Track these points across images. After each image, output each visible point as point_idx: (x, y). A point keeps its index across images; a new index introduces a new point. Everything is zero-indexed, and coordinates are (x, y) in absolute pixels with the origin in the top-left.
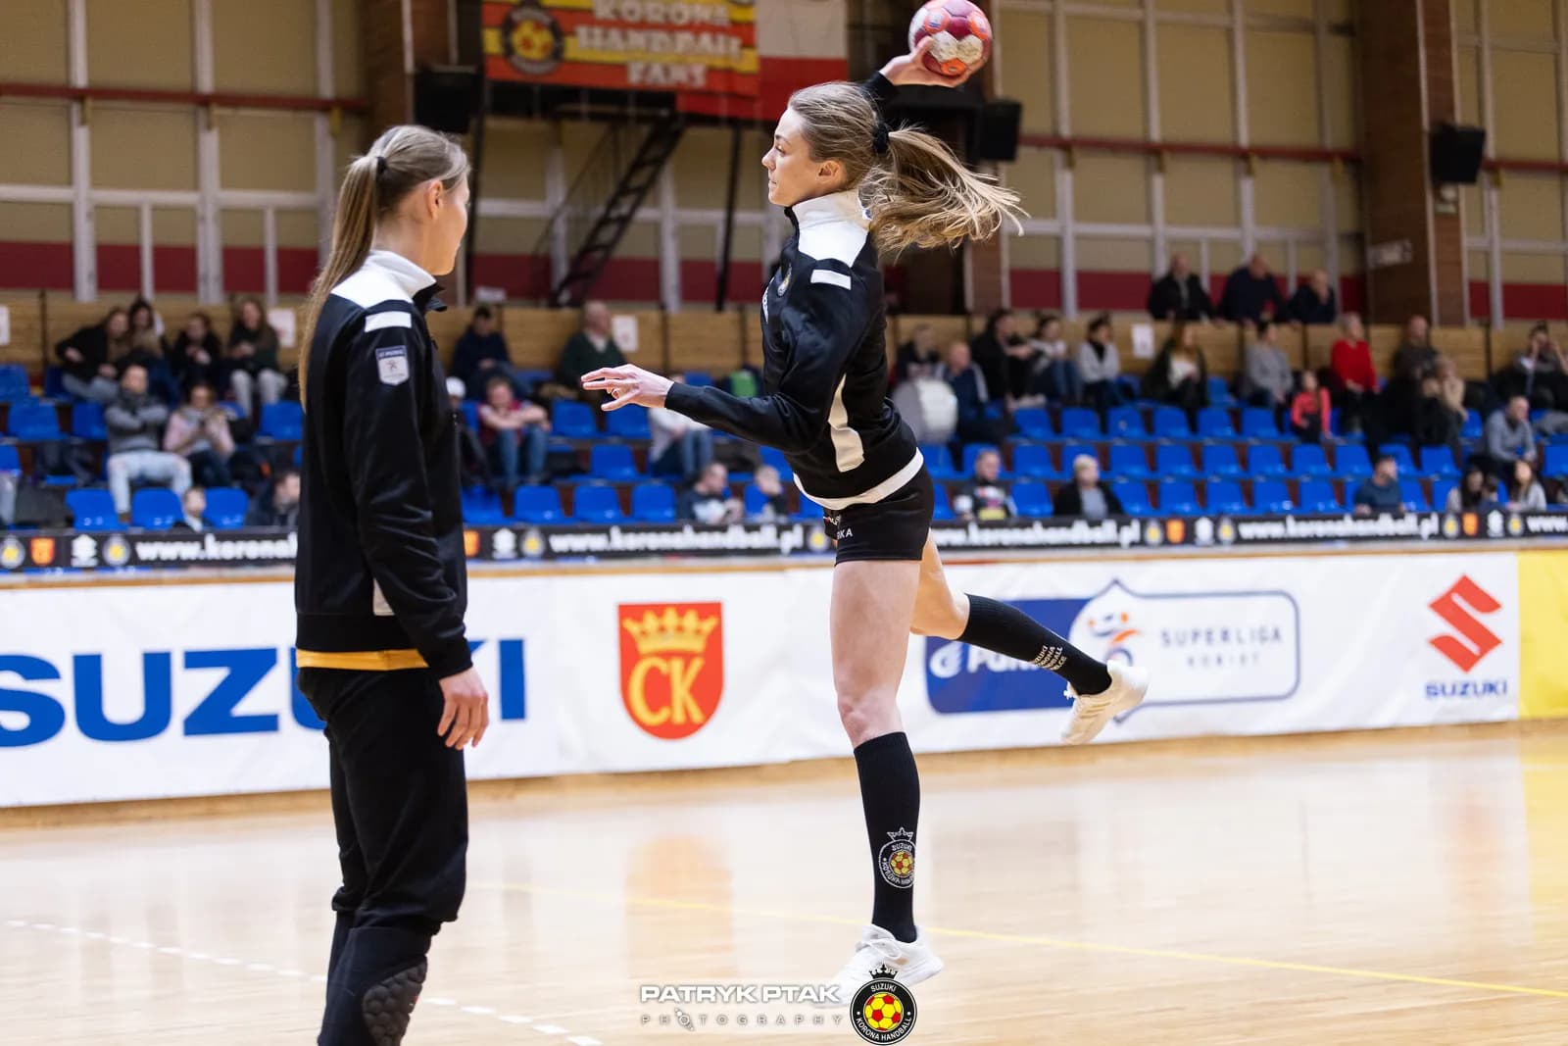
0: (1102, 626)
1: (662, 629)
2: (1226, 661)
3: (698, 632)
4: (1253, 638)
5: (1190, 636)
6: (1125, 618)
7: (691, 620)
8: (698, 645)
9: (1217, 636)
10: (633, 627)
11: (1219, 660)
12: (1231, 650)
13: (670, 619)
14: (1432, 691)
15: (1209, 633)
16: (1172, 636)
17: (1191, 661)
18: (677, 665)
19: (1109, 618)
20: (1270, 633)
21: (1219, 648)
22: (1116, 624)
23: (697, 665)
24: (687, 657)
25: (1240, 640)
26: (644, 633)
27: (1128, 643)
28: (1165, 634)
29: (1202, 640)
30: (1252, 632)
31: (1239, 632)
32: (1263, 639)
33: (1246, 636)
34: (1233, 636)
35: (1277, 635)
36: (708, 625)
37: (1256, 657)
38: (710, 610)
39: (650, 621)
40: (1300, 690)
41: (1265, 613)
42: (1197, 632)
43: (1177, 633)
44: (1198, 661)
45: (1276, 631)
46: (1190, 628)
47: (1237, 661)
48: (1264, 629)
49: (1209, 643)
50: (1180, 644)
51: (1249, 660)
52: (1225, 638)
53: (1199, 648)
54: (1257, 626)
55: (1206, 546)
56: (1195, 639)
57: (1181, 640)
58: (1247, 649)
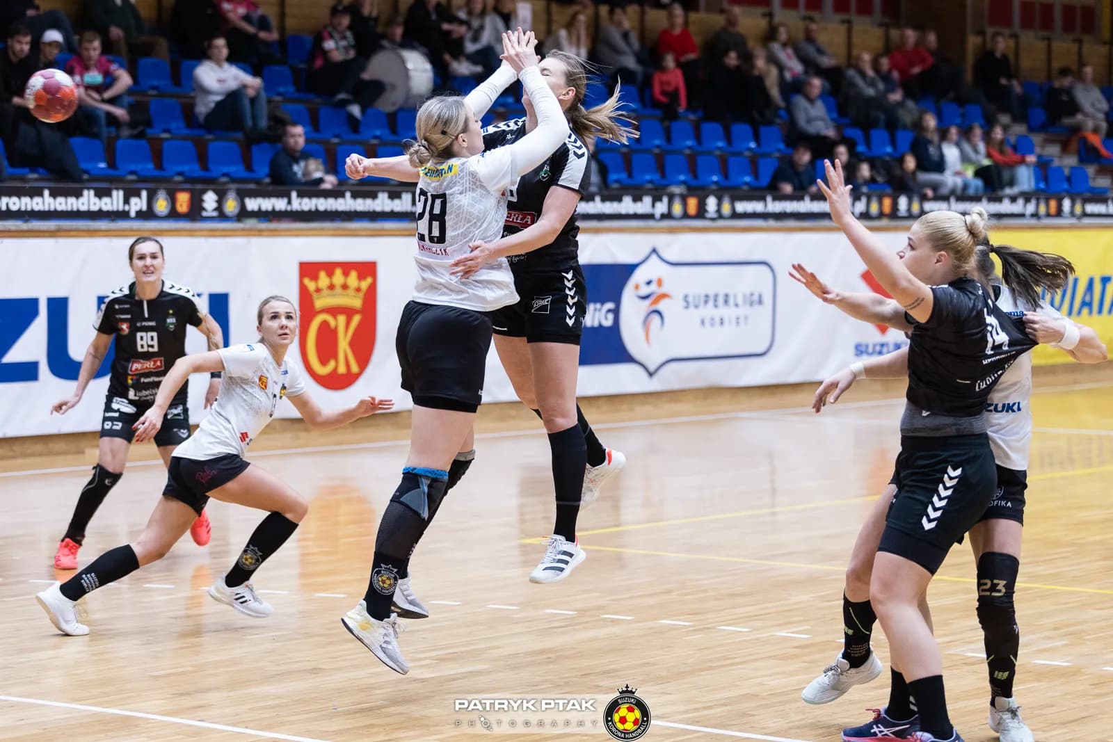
0: (645, 290)
1: (332, 287)
2: (726, 322)
3: (358, 290)
4: (745, 303)
5: (703, 299)
6: (660, 282)
7: (353, 279)
8: (357, 302)
9: (721, 300)
10: (311, 285)
11: (722, 322)
12: (730, 313)
13: (338, 278)
14: (860, 350)
15: (716, 296)
16: (690, 299)
17: (703, 322)
18: (342, 319)
19: (649, 283)
20: (756, 298)
21: (723, 311)
22: (653, 287)
23: (356, 319)
24: (349, 312)
25: (737, 305)
26: (318, 290)
27: (661, 306)
28: (686, 297)
29: (711, 303)
30: (745, 296)
31: (735, 296)
32: (752, 304)
33: (740, 301)
34: (731, 301)
35: (760, 302)
36: (365, 285)
37: (746, 318)
38: (367, 269)
39: (324, 281)
40: (774, 348)
41: (755, 280)
42: (707, 296)
43: (694, 297)
44: (707, 322)
45: (760, 296)
46: (702, 291)
47: (734, 321)
48: (752, 294)
49: (716, 306)
50: (696, 307)
51: (742, 321)
52: (726, 302)
53: (709, 311)
54: (748, 292)
55: (713, 219)
56: (706, 302)
57: (697, 303)
58: (741, 311)
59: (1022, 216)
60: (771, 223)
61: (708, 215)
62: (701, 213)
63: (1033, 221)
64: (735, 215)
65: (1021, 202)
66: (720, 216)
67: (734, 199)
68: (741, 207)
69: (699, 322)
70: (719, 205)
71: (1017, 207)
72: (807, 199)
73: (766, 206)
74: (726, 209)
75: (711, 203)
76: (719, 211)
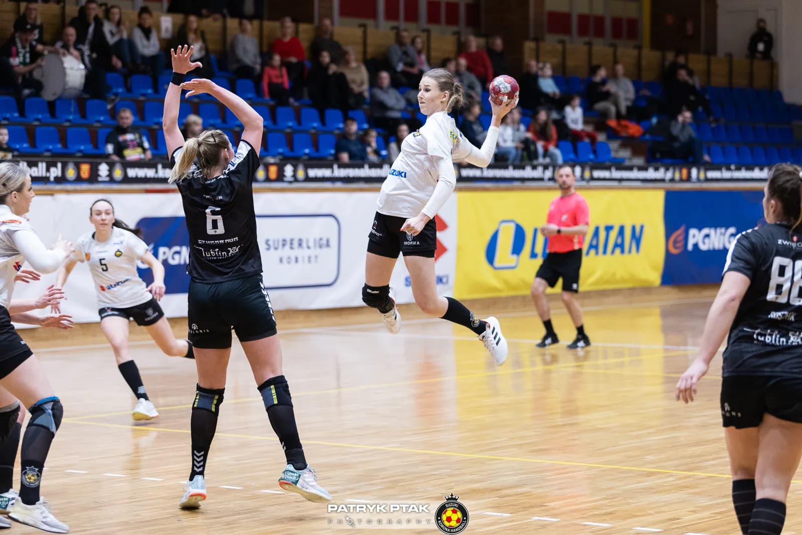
2: (300, 259)
4: (315, 247)
5: (281, 243)
9: (296, 243)
11: (297, 260)
12: (303, 253)
15: (292, 240)
16: (271, 243)
17: (281, 260)
20: (324, 242)
21: (297, 252)
25: (308, 247)
28: (267, 242)
29: (288, 247)
30: (315, 240)
31: (307, 241)
32: (321, 247)
33: (311, 244)
34: (304, 245)
35: (328, 245)
37: (316, 257)
40: (339, 281)
41: (322, 228)
42: (284, 240)
43: (274, 241)
44: (285, 260)
45: (328, 241)
46: (281, 238)
47: (306, 259)
48: (321, 239)
49: (292, 248)
50: (276, 249)
51: (313, 259)
52: (300, 245)
53: (286, 252)
54: (318, 237)
55: (290, 182)
56: (284, 245)
57: (276, 246)
58: (313, 252)
59: (541, 179)
60: (339, 185)
61: (286, 179)
62: (280, 177)
63: (551, 184)
64: (307, 179)
65: (540, 169)
66: (296, 180)
67: (307, 167)
68: (312, 173)
69: (278, 260)
70: (295, 171)
71: (538, 173)
72: (366, 166)
73: (333, 172)
74: (301, 174)
75: (289, 170)
76: (294, 176)
